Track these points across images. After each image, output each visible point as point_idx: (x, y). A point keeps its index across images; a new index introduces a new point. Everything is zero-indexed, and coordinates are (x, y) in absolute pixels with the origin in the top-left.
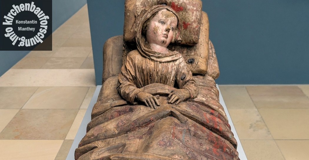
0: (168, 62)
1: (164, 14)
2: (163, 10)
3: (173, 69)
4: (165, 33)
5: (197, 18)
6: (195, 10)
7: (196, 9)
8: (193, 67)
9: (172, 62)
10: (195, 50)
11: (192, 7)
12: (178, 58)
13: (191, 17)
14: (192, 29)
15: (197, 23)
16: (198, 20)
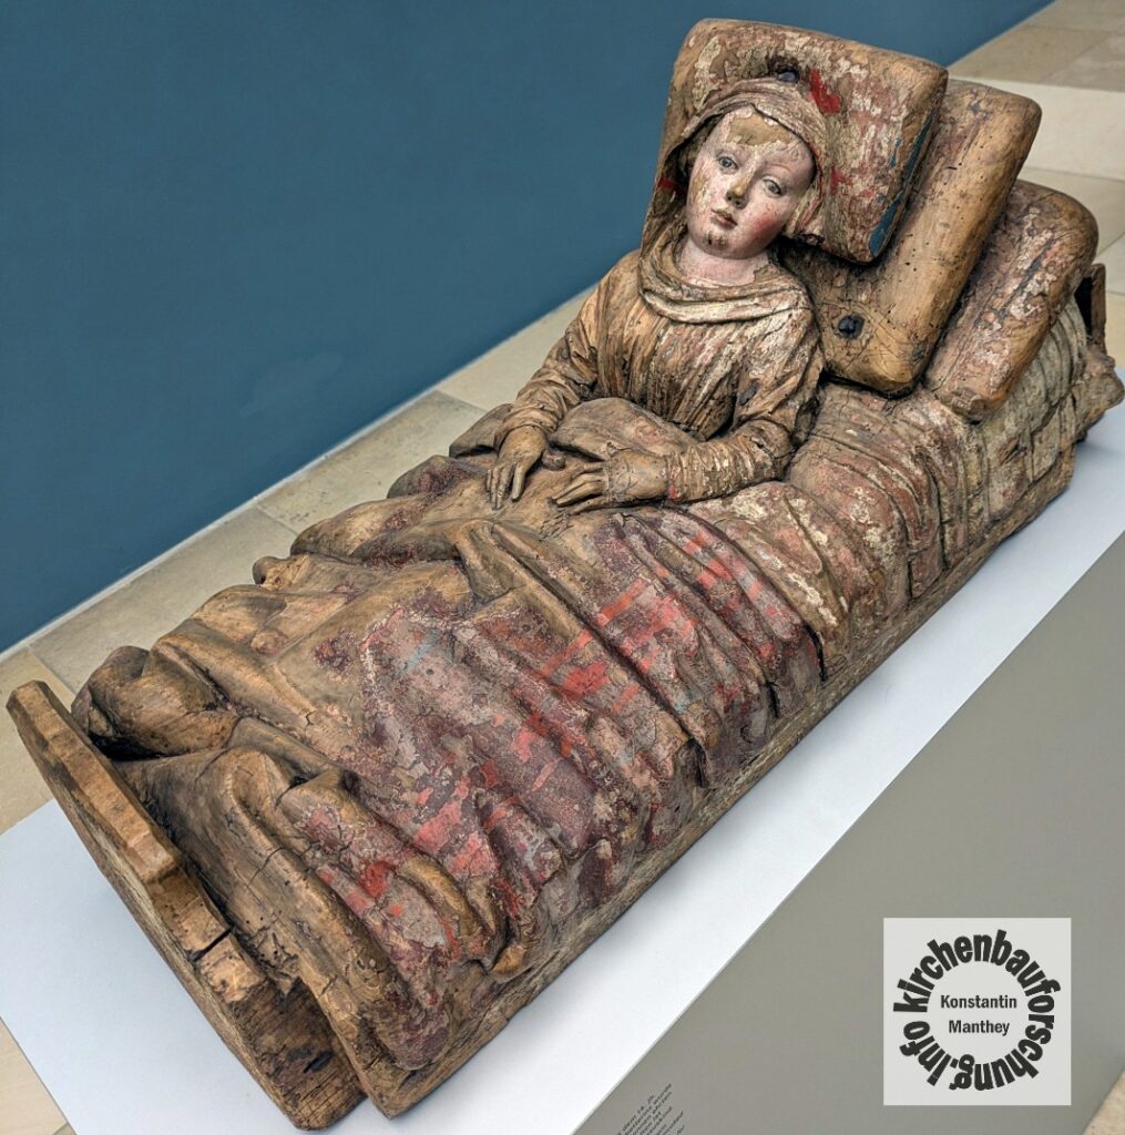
0: (710, 324)
1: (738, 127)
2: (738, 112)
3: (725, 352)
4: (722, 205)
5: (874, 156)
6: (873, 119)
7: (884, 113)
8: (848, 354)
9: (731, 327)
10: (875, 285)
11: (868, 101)
12: (765, 311)
13: (853, 149)
14: (848, 200)
15: (872, 177)
16: (880, 164)
